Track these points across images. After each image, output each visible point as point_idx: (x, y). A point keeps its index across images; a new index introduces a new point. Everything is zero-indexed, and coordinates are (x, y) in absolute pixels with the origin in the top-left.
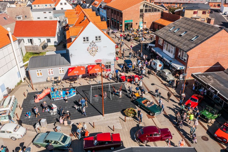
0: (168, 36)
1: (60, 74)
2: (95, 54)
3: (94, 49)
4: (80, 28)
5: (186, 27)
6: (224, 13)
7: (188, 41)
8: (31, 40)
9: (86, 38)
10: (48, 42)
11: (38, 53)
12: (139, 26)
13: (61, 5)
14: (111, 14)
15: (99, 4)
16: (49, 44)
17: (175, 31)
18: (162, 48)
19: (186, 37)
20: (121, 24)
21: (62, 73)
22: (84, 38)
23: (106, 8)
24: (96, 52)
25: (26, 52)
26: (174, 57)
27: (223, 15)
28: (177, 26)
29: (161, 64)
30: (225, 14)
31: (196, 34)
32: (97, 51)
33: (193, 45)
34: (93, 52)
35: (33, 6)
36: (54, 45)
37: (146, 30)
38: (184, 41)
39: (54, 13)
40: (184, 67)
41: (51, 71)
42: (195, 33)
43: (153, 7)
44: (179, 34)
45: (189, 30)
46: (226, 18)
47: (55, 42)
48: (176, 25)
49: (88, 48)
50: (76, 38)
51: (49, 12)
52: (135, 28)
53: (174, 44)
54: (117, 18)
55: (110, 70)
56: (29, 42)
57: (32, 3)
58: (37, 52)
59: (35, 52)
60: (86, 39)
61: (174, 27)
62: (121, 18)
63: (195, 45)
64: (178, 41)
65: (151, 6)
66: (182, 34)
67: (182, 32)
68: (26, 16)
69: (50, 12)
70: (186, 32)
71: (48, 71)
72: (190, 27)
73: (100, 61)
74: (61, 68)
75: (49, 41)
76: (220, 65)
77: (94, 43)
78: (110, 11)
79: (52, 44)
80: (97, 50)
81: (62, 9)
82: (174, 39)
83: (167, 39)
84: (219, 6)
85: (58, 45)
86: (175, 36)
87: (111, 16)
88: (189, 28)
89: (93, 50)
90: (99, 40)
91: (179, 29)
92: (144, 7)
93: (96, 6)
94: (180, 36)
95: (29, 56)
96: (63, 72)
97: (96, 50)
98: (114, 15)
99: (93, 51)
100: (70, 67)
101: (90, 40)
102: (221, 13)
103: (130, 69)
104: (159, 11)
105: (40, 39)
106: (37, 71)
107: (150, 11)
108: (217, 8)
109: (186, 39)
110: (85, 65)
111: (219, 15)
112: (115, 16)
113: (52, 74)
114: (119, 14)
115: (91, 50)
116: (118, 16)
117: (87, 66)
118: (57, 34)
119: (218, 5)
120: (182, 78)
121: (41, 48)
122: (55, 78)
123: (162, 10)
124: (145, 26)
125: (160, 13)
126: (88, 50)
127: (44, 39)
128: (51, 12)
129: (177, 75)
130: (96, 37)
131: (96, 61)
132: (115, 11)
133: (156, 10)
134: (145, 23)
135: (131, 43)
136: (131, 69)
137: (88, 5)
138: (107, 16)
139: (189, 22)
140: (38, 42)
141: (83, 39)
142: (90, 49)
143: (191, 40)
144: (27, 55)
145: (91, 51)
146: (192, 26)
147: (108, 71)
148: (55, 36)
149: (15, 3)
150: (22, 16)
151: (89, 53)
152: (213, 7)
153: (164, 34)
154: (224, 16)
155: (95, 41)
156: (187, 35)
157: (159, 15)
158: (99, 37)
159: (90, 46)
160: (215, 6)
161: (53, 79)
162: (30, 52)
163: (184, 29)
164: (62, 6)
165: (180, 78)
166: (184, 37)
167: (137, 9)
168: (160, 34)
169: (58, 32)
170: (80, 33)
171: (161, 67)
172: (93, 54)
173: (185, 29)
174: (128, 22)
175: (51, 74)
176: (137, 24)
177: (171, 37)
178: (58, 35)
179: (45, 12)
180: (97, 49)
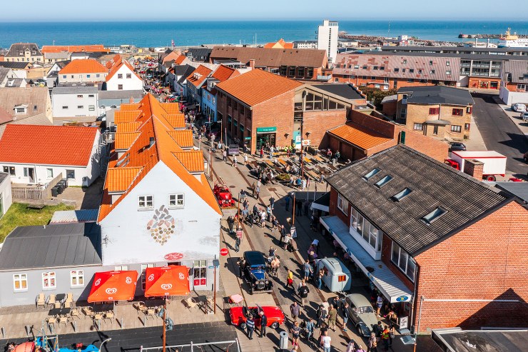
0: (362, 195)
1: (72, 285)
2: (167, 239)
3: (164, 226)
4: (135, 170)
5: (408, 176)
6: (509, 105)
7: (417, 219)
8: (31, 170)
9: (146, 199)
10: (68, 177)
11: (38, 209)
12: (293, 141)
13: (120, 79)
14: (228, 108)
15: (202, 79)
16: (71, 182)
17: (379, 183)
18: (346, 221)
19: (410, 207)
20: (249, 134)
21: (78, 285)
22: (142, 198)
23: (216, 92)
24: (171, 235)
25: (12, 203)
26: (380, 258)
27: (507, 113)
28: (385, 167)
29: (344, 274)
30: (512, 109)
31: (436, 203)
32: (172, 232)
33: (430, 237)
34: (161, 232)
35: (61, 76)
36: (81, 185)
37: (311, 151)
38: (404, 218)
39: (101, 98)
40: (409, 297)
41: (49, 278)
42: (434, 197)
43: (326, 97)
44: (391, 192)
45: (417, 186)
46: (517, 122)
47: (85, 179)
48: (380, 163)
49: (150, 223)
50: (123, 196)
51: (90, 96)
52: (282, 144)
53: (377, 220)
54: (239, 119)
55: (204, 282)
56: (25, 175)
57: (61, 68)
58: (37, 203)
59: (32, 203)
60: (146, 201)
61: (378, 170)
62: (249, 120)
63: (435, 237)
64: (389, 216)
65: (321, 95)
66: (397, 196)
67: (399, 189)
68: (35, 107)
69: (93, 96)
70: (409, 191)
71: (44, 278)
72: (420, 177)
73: (179, 258)
74: (77, 272)
75: (71, 174)
76: (517, 297)
77: (166, 211)
78: (224, 99)
79: (77, 182)
80: (172, 229)
81: (120, 87)
82: (377, 207)
83: (357, 203)
84: (495, 85)
85: (91, 185)
86: (381, 197)
87: (228, 112)
88: (416, 180)
89: (162, 228)
90: (179, 202)
91: (389, 178)
92: (303, 97)
93: (195, 83)
94: (394, 200)
95: (16, 215)
96: (82, 283)
97: (170, 229)
98: (233, 111)
99: (162, 230)
100: (100, 270)
101: (157, 204)
102: (503, 107)
103: (257, 283)
104: (341, 106)
105: (51, 170)
106: (15, 276)
107: (318, 106)
108: (490, 91)
109: (409, 213)
110: (140, 265)
111: (499, 111)
112: (236, 113)
113: (53, 284)
114: (246, 112)
115: (158, 227)
116: (241, 115)
117: (143, 267)
118: (93, 159)
119: (492, 84)
120: (406, 326)
121: (50, 193)
122: (60, 297)
123: (350, 106)
124: (308, 141)
125: (343, 112)
126: (149, 228)
127: (60, 171)
128: (95, 94)
129: (392, 314)
130: (173, 197)
131: (168, 256)
132: (236, 102)
133: (333, 105)
134: (307, 134)
135: (270, 190)
136: (263, 283)
137: (179, 77)
138: (217, 109)
139: (417, 162)
140: (45, 175)
141: (139, 201)
142: (154, 226)
143: (422, 218)
144: (13, 211)
145: (156, 231)
146: (425, 176)
147: (198, 284)
148: (86, 164)
149: (27, 68)
150: (27, 106)
151: (152, 235)
152: (479, 88)
153: (350, 185)
154: (510, 114)
155: (168, 205)
156: (413, 200)
157: (341, 116)
158: (180, 197)
159: (155, 217)
160: (484, 86)
161: (52, 301)
162: (22, 202)
163: (402, 181)
164: (120, 81)
165: (401, 327)
166: (403, 204)
167: (286, 102)
168: (340, 185)
169: (96, 155)
170: (132, 183)
171: (345, 283)
172: (161, 240)
173: (407, 180)
174: (265, 131)
175: (50, 286)
176: (288, 137)
177: (369, 199)
178: (94, 161)
179: (81, 96)
180: (173, 227)
